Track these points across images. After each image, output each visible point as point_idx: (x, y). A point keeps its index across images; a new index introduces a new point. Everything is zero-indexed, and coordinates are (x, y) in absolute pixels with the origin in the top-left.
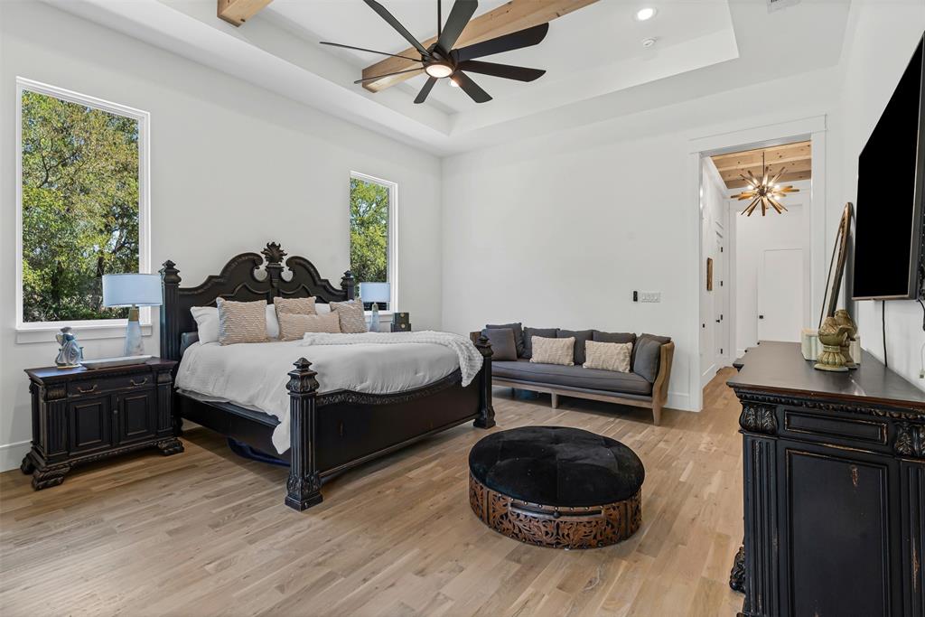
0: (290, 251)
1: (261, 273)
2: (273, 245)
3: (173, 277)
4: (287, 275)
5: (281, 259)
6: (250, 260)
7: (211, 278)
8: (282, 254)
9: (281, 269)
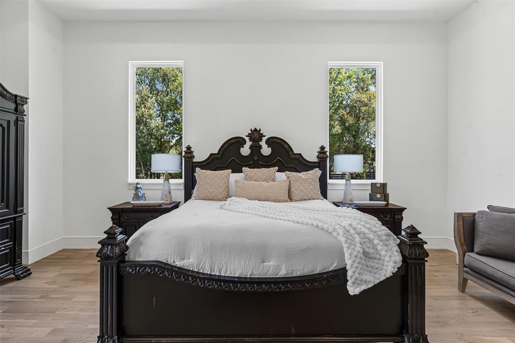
0: (268, 133)
1: (245, 151)
2: (255, 130)
3: (189, 155)
4: (266, 150)
5: (261, 140)
6: (237, 142)
7: (211, 155)
8: (262, 136)
9: (260, 147)
